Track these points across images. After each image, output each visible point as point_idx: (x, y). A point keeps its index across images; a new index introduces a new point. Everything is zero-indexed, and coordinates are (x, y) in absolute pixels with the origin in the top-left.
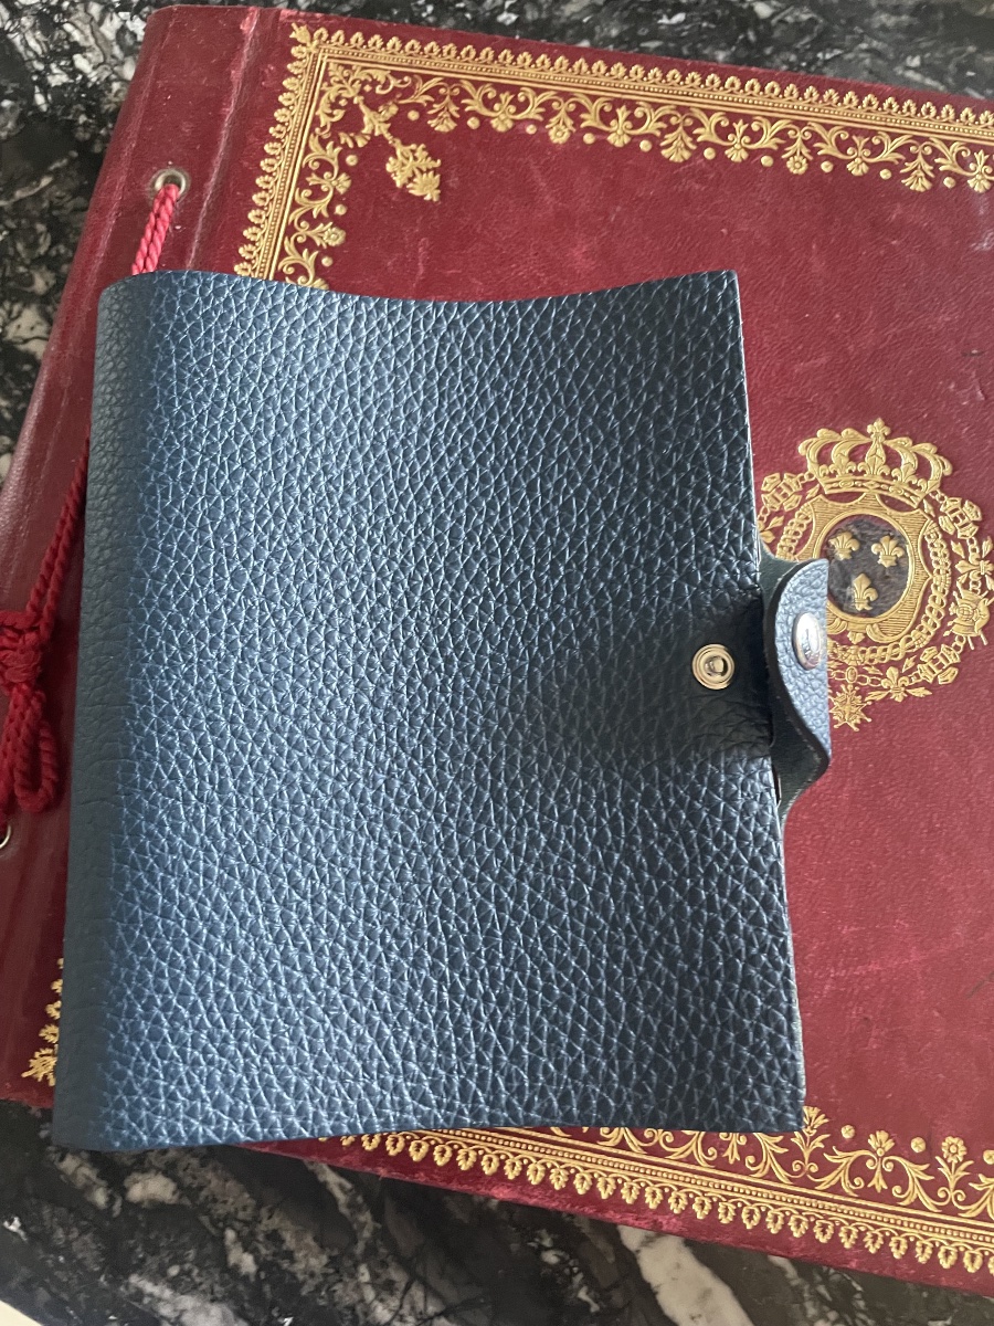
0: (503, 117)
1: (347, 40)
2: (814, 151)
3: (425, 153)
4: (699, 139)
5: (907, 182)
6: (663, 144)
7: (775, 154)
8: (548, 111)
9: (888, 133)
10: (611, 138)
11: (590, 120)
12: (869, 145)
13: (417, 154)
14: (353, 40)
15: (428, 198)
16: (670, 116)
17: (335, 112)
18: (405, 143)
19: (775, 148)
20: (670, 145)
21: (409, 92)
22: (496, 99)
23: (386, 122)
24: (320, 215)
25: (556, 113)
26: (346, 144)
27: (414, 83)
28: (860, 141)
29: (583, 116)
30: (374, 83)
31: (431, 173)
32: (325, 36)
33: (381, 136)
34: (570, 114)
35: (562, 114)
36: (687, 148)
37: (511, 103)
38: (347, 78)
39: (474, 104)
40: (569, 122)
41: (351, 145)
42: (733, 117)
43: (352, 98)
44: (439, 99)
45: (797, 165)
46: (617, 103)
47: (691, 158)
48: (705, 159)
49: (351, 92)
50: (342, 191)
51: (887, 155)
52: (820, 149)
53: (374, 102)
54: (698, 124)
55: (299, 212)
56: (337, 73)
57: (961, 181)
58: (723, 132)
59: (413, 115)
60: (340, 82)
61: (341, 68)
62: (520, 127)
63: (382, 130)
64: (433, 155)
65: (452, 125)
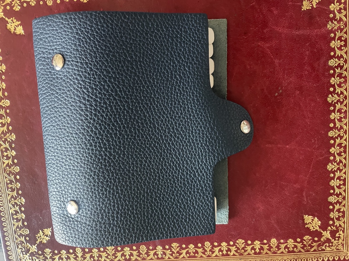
0: (291, 243)
1: (339, 257)
2: (204, 249)
3: (310, 228)
4: (235, 247)
5: (178, 245)
6: (244, 244)
7: (214, 246)
8: (278, 247)
9: (185, 258)
10: (259, 243)
11: (266, 247)
12: (189, 253)
13: (313, 228)
14: (338, 258)
15: (307, 216)
16: (245, 252)
17: (339, 235)
18: (317, 230)
19: (214, 248)
20: (242, 244)
21: (319, 246)
22: (293, 248)
23: (323, 235)
24: (337, 205)
25: (276, 247)
26: (333, 227)
27: (318, 248)
28: (192, 254)
29: (268, 248)
30: (329, 246)
31: (307, 223)
32: (346, 258)
33: (324, 231)
34: (272, 247)
35: (274, 247)
36: (238, 244)
37: (289, 248)
38: (337, 246)
39: (299, 245)
40: (272, 245)
41: (332, 227)
42: (227, 255)
43: (334, 240)
44: (310, 245)
45: (207, 244)
46: (260, 253)
47: (236, 241)
48: (232, 241)
49: (335, 242)
50: (332, 213)
51: (184, 252)
52: (202, 250)
53: (328, 241)
54: (236, 251)
55: (343, 204)
56: (340, 247)
57: (164, 248)
58: (229, 250)
59: (316, 239)
60: (339, 245)
61: (339, 249)
62: (285, 241)
63: (324, 233)
64: (308, 228)
65: (304, 238)
